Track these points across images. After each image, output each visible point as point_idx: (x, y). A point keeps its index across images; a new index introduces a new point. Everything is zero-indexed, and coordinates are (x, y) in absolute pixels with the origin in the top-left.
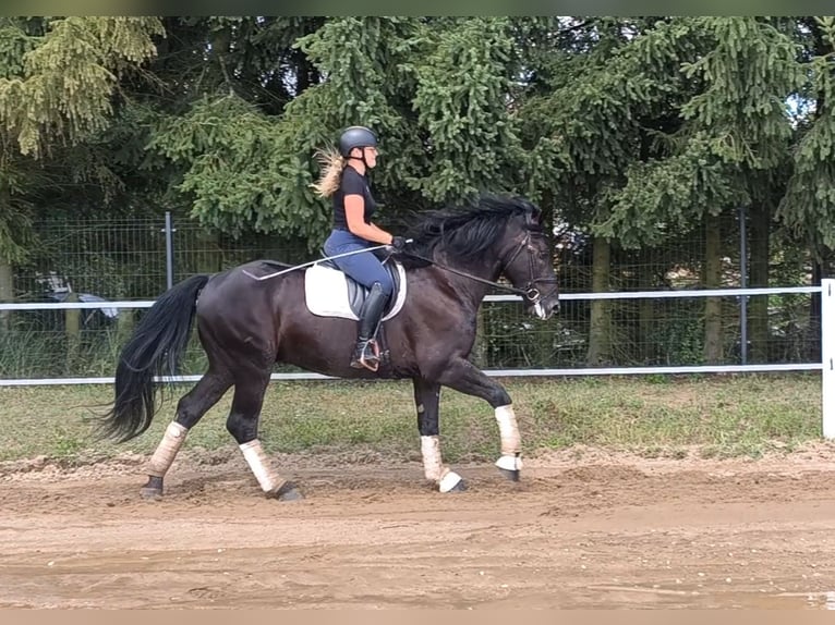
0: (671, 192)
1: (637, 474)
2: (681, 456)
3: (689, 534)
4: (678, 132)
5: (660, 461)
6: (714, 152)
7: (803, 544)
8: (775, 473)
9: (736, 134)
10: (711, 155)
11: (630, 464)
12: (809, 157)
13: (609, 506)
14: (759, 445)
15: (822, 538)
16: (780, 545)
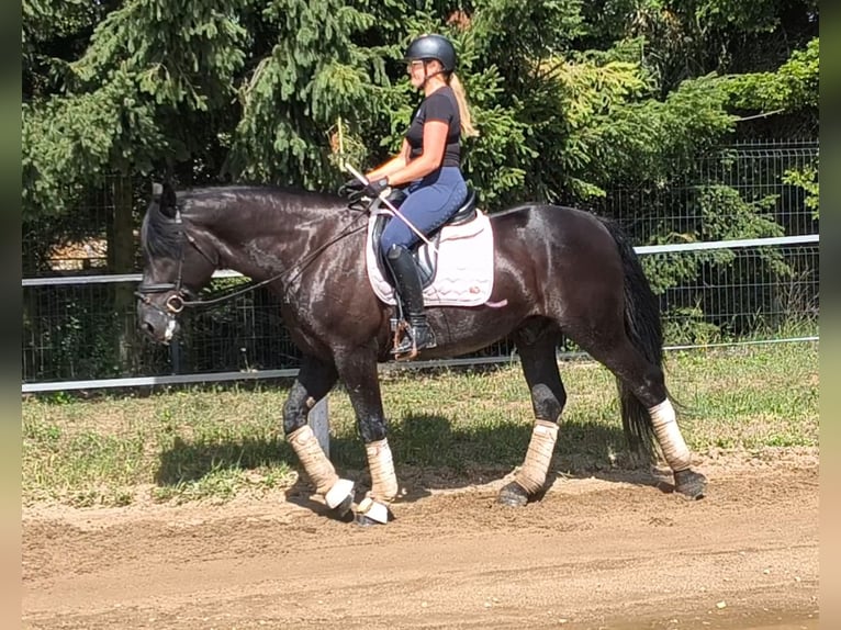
0: (86, 143)
1: (68, 529)
2: (125, 501)
3: (168, 606)
4: (83, 60)
5: (96, 510)
6: (142, 90)
7: (321, 607)
8: (257, 516)
9: (170, 62)
10: (139, 92)
11: (57, 516)
12: (266, 95)
13: (46, 575)
14: (230, 481)
15: (346, 598)
16: (293, 612)
